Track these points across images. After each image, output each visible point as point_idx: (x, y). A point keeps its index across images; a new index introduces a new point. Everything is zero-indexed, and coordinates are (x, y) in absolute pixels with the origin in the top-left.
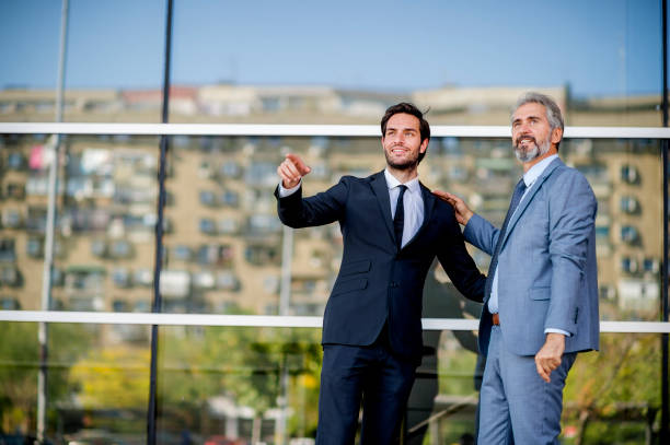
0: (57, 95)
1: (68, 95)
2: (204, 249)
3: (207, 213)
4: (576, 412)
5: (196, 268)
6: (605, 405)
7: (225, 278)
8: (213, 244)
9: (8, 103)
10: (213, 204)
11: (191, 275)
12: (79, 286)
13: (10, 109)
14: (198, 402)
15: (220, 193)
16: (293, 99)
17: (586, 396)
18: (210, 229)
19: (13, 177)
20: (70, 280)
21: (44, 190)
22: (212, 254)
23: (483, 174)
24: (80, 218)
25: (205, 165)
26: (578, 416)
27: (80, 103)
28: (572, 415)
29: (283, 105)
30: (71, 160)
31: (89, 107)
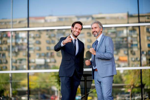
0: (11, 20)
1: (14, 20)
2: (47, 53)
3: (48, 45)
5: (46, 58)
6: (137, 84)
7: (52, 60)
8: (49, 52)
9: (3, 22)
10: (49, 43)
11: (45, 59)
12: (20, 63)
13: (3, 24)
15: (51, 41)
16: (66, 18)
17: (132, 83)
18: (49, 49)
19: (4, 39)
20: (18, 61)
21: (10, 42)
22: (49, 54)
23: (109, 33)
24: (20, 47)
25: (47, 34)
26: (131, 87)
27: (18, 22)
28: (129, 87)
29: (64, 20)
30: (16, 35)
31: (20, 22)
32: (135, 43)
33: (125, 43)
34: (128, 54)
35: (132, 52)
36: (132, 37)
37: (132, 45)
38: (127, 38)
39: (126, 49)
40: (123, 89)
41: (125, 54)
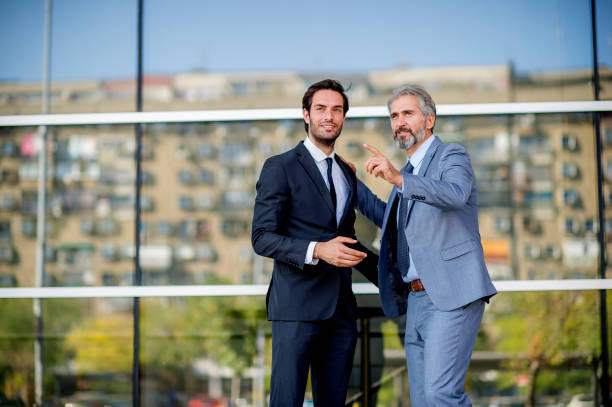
0: (44, 88)
1: (54, 87)
2: (183, 224)
3: (185, 191)
4: (527, 362)
5: (177, 242)
6: (554, 354)
7: (204, 250)
8: (191, 220)
10: (190, 182)
11: (173, 249)
12: (70, 261)
13: (2, 101)
14: (181, 364)
15: (197, 173)
16: (261, 84)
17: (536, 348)
18: (188, 206)
19: (7, 164)
20: (62, 256)
21: (35, 175)
22: (191, 229)
24: (69, 199)
25: (182, 147)
26: (529, 366)
27: (66, 95)
28: (523, 365)
29: (251, 90)
30: (59, 146)
31: (74, 97)
32: (541, 186)
33: (498, 186)
34: (511, 232)
35: (527, 222)
36: (529, 163)
37: (529, 194)
38: (508, 167)
39: (503, 213)
40: (491, 376)
41: (498, 228)
